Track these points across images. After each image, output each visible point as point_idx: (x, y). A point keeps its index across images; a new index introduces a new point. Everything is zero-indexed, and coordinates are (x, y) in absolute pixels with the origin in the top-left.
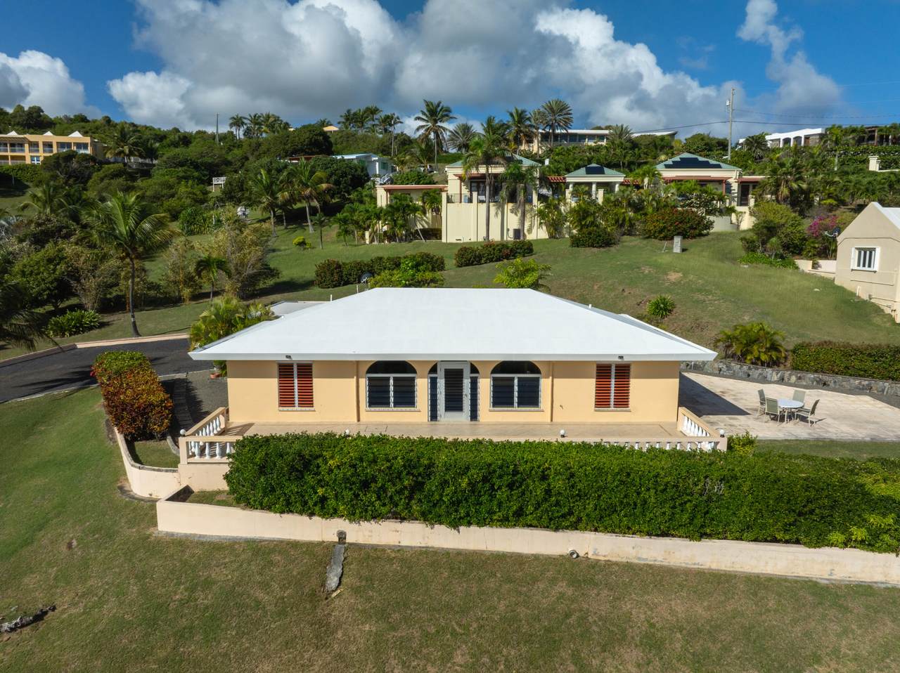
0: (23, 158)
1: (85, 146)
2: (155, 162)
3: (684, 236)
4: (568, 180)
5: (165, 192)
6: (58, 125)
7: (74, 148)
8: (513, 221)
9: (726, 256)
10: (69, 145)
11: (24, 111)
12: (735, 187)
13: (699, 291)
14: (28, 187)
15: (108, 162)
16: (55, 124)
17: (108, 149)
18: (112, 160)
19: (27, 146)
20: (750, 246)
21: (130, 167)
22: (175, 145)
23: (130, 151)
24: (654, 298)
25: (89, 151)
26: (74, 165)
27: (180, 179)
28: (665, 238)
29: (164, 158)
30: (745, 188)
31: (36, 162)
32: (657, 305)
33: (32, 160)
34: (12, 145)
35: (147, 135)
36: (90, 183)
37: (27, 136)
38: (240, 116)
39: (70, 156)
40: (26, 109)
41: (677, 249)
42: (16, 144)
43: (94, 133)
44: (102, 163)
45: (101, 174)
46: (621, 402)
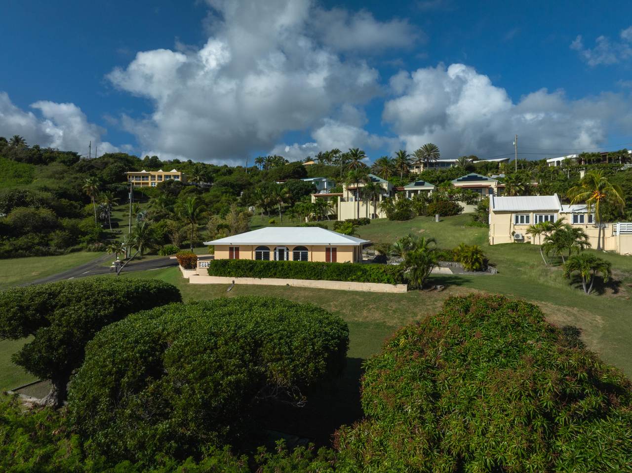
0: (148, 183)
1: (177, 177)
2: (212, 184)
4: (405, 189)
5: (215, 199)
6: (165, 166)
7: (172, 178)
8: (371, 209)
10: (170, 176)
11: (149, 159)
14: (149, 198)
15: (189, 185)
16: (164, 165)
17: (189, 178)
18: (191, 184)
19: (150, 177)
21: (199, 187)
22: (225, 174)
23: (200, 179)
25: (179, 180)
26: (172, 186)
27: (223, 193)
29: (217, 182)
31: (153, 186)
33: (152, 184)
34: (143, 177)
35: (210, 169)
36: (179, 196)
37: (150, 172)
38: (262, 157)
39: (171, 182)
40: (150, 158)
41: (436, 220)
42: (145, 177)
43: (183, 169)
44: (185, 185)
45: (185, 191)
46: (334, 260)
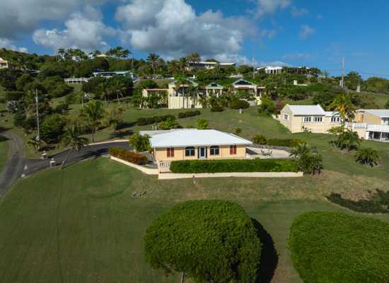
3: (242, 108)
4: (206, 88)
13: (247, 126)
24: (236, 128)
28: (237, 109)
32: (237, 130)
41: (240, 112)
46: (235, 153)
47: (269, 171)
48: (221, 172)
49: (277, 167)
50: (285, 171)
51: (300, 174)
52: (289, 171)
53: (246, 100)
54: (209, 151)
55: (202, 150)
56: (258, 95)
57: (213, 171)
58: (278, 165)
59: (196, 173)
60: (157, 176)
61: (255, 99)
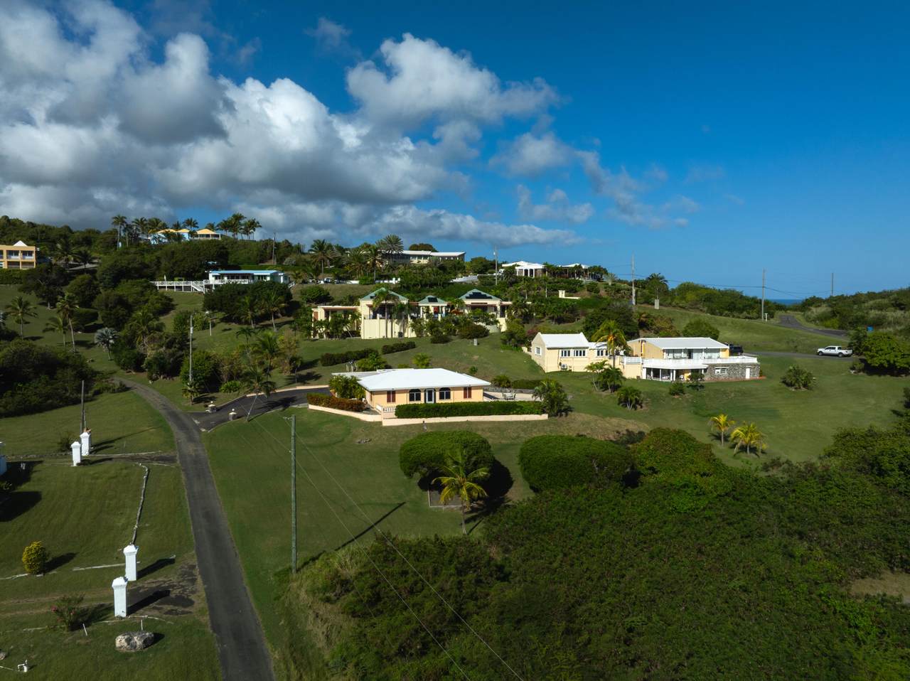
1: (30, 253)
3: (477, 337)
4: (420, 305)
7: (21, 255)
8: (397, 328)
9: (495, 347)
10: (16, 253)
12: (499, 308)
13: (485, 363)
20: (505, 342)
24: (470, 367)
25: (33, 257)
26: (54, 275)
28: (470, 338)
30: (503, 308)
32: (472, 369)
38: (121, 216)
41: (476, 344)
46: (470, 396)
47: (509, 414)
48: (455, 416)
49: (518, 409)
50: (527, 414)
51: (545, 417)
52: (532, 413)
53: (483, 324)
54: (438, 394)
55: (430, 392)
56: (503, 315)
57: (446, 415)
58: (519, 406)
59: (426, 417)
60: (381, 423)
61: (497, 322)
